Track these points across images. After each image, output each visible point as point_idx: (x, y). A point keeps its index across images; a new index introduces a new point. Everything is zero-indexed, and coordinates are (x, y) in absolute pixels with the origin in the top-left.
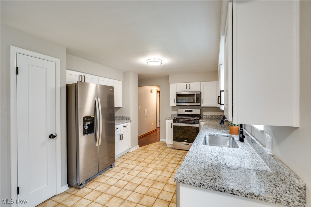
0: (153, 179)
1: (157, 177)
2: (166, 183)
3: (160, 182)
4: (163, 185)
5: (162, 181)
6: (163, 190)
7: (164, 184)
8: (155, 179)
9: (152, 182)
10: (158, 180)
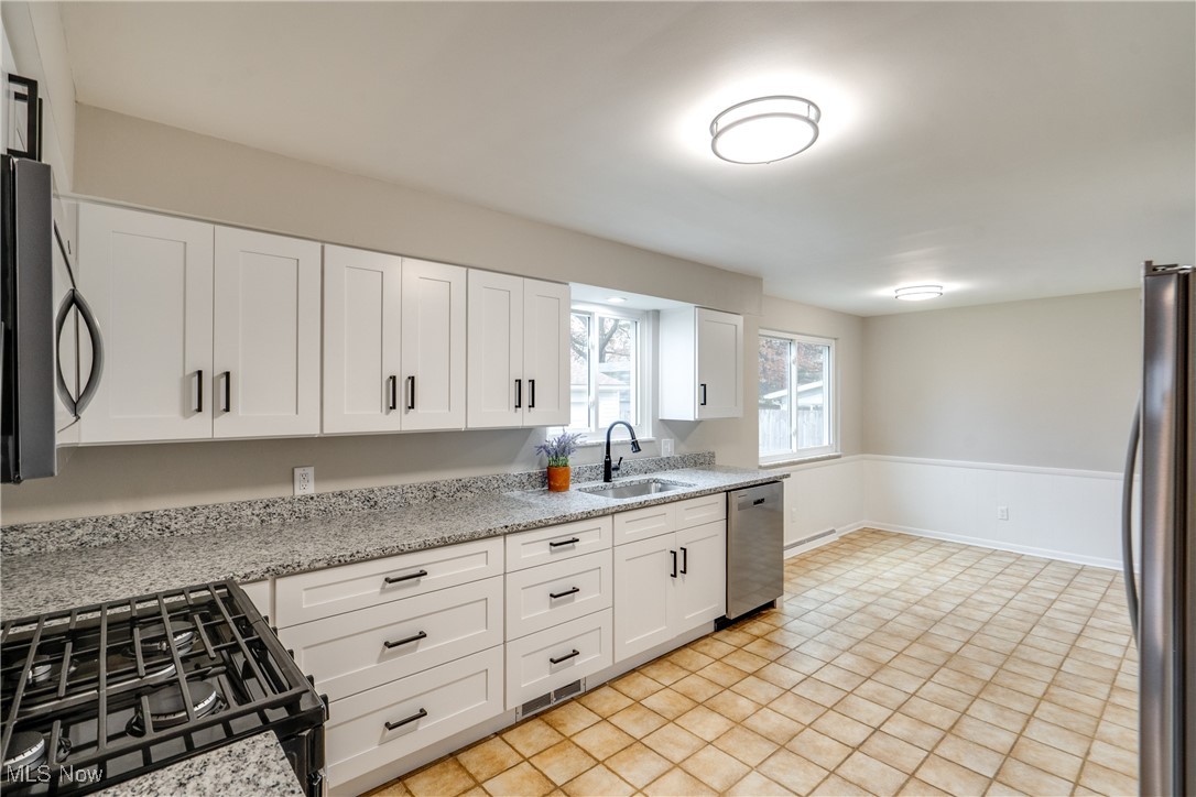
0: (793, 759)
1: (771, 762)
2: (739, 723)
3: (763, 733)
4: (756, 722)
5: (751, 738)
6: (760, 707)
7: (748, 722)
8: (782, 757)
9: (795, 744)
10: (768, 748)
